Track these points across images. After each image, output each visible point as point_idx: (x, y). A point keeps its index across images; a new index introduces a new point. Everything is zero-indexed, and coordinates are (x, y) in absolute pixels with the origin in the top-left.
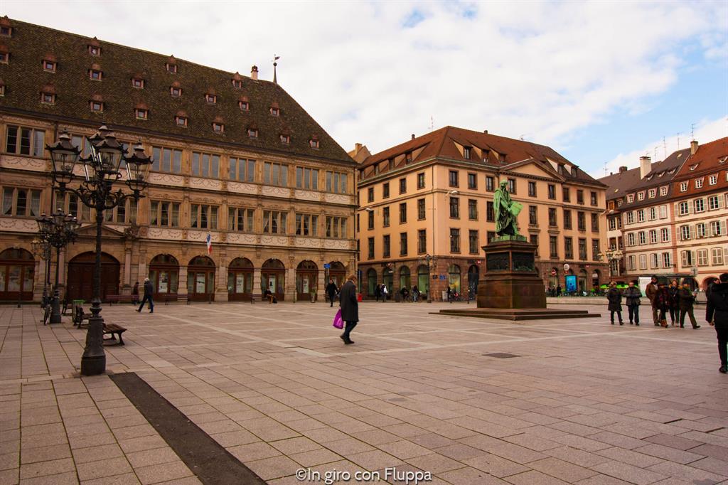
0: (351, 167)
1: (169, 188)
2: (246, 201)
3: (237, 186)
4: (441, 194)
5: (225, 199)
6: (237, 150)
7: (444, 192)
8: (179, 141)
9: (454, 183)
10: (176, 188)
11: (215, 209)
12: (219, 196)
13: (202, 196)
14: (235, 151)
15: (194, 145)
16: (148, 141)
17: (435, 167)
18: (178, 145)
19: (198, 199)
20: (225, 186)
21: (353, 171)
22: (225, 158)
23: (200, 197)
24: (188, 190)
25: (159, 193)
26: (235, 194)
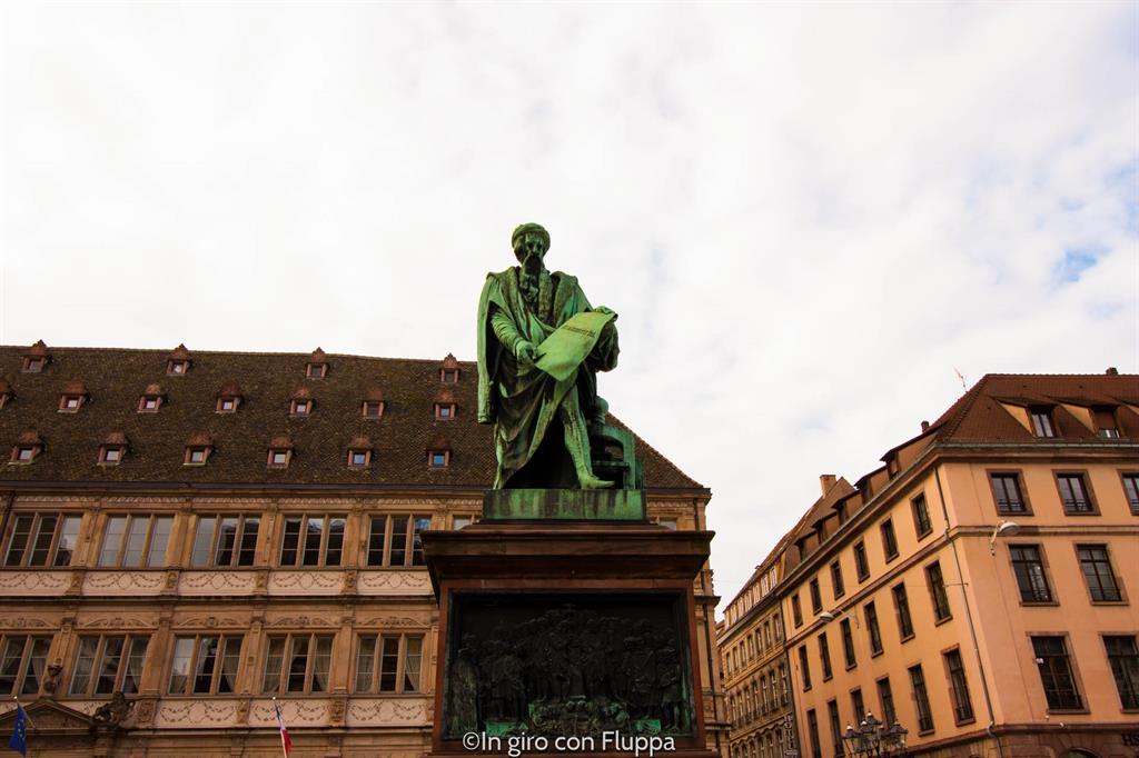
0: (685, 500)
1: (218, 601)
2: (401, 614)
3: (381, 580)
4: (973, 540)
5: (349, 614)
6: (385, 497)
7: (983, 531)
8: (256, 496)
9: (1015, 503)
10: (235, 601)
11: (326, 641)
12: (337, 608)
13: (294, 614)
14: (380, 501)
15: (290, 500)
16: (187, 505)
17: (943, 471)
18: (251, 506)
19: (284, 621)
20: (351, 582)
21: (691, 509)
22: (356, 520)
23: (285, 615)
24: (259, 603)
25: (194, 616)
26: (373, 601)
